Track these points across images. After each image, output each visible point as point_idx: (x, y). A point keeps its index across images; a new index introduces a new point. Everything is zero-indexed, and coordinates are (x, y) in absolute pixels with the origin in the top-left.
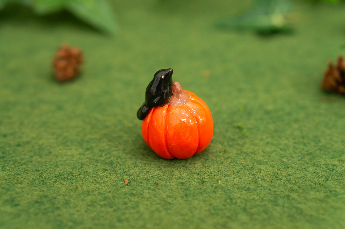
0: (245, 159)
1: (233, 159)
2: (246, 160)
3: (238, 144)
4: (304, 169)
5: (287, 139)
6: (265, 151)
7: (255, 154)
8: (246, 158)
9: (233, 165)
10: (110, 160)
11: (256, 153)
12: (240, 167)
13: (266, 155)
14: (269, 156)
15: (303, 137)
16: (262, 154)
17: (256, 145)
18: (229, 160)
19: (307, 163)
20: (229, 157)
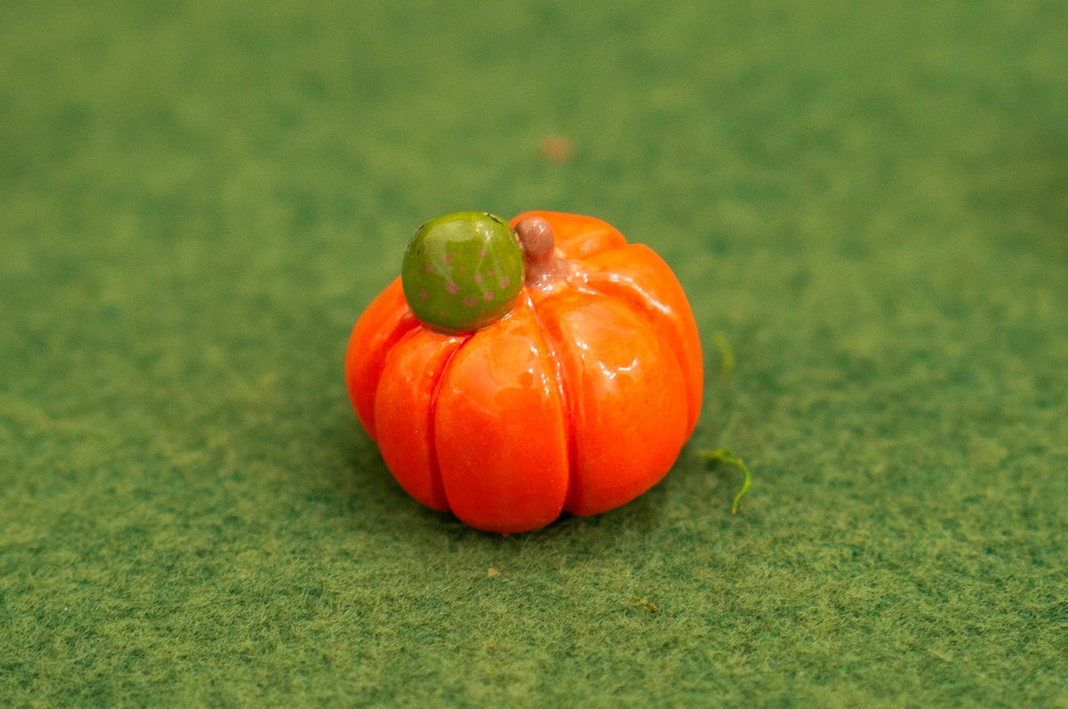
0: (748, 649)
1: (690, 651)
2: (754, 656)
3: (715, 564)
4: (1034, 700)
5: (950, 524)
6: (845, 602)
7: (796, 619)
8: (754, 643)
9: (693, 690)
10: (90, 675)
11: (803, 613)
12: (728, 697)
13: (852, 625)
14: (867, 630)
15: (1026, 514)
16: (830, 616)
17: (802, 566)
18: (674, 658)
19: (1049, 667)
20: (675, 641)
